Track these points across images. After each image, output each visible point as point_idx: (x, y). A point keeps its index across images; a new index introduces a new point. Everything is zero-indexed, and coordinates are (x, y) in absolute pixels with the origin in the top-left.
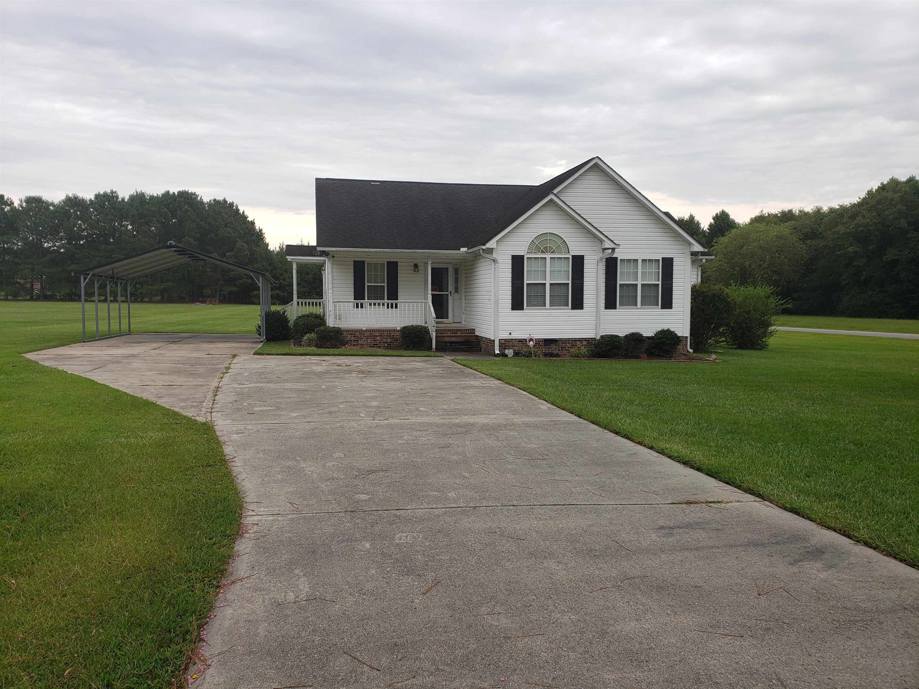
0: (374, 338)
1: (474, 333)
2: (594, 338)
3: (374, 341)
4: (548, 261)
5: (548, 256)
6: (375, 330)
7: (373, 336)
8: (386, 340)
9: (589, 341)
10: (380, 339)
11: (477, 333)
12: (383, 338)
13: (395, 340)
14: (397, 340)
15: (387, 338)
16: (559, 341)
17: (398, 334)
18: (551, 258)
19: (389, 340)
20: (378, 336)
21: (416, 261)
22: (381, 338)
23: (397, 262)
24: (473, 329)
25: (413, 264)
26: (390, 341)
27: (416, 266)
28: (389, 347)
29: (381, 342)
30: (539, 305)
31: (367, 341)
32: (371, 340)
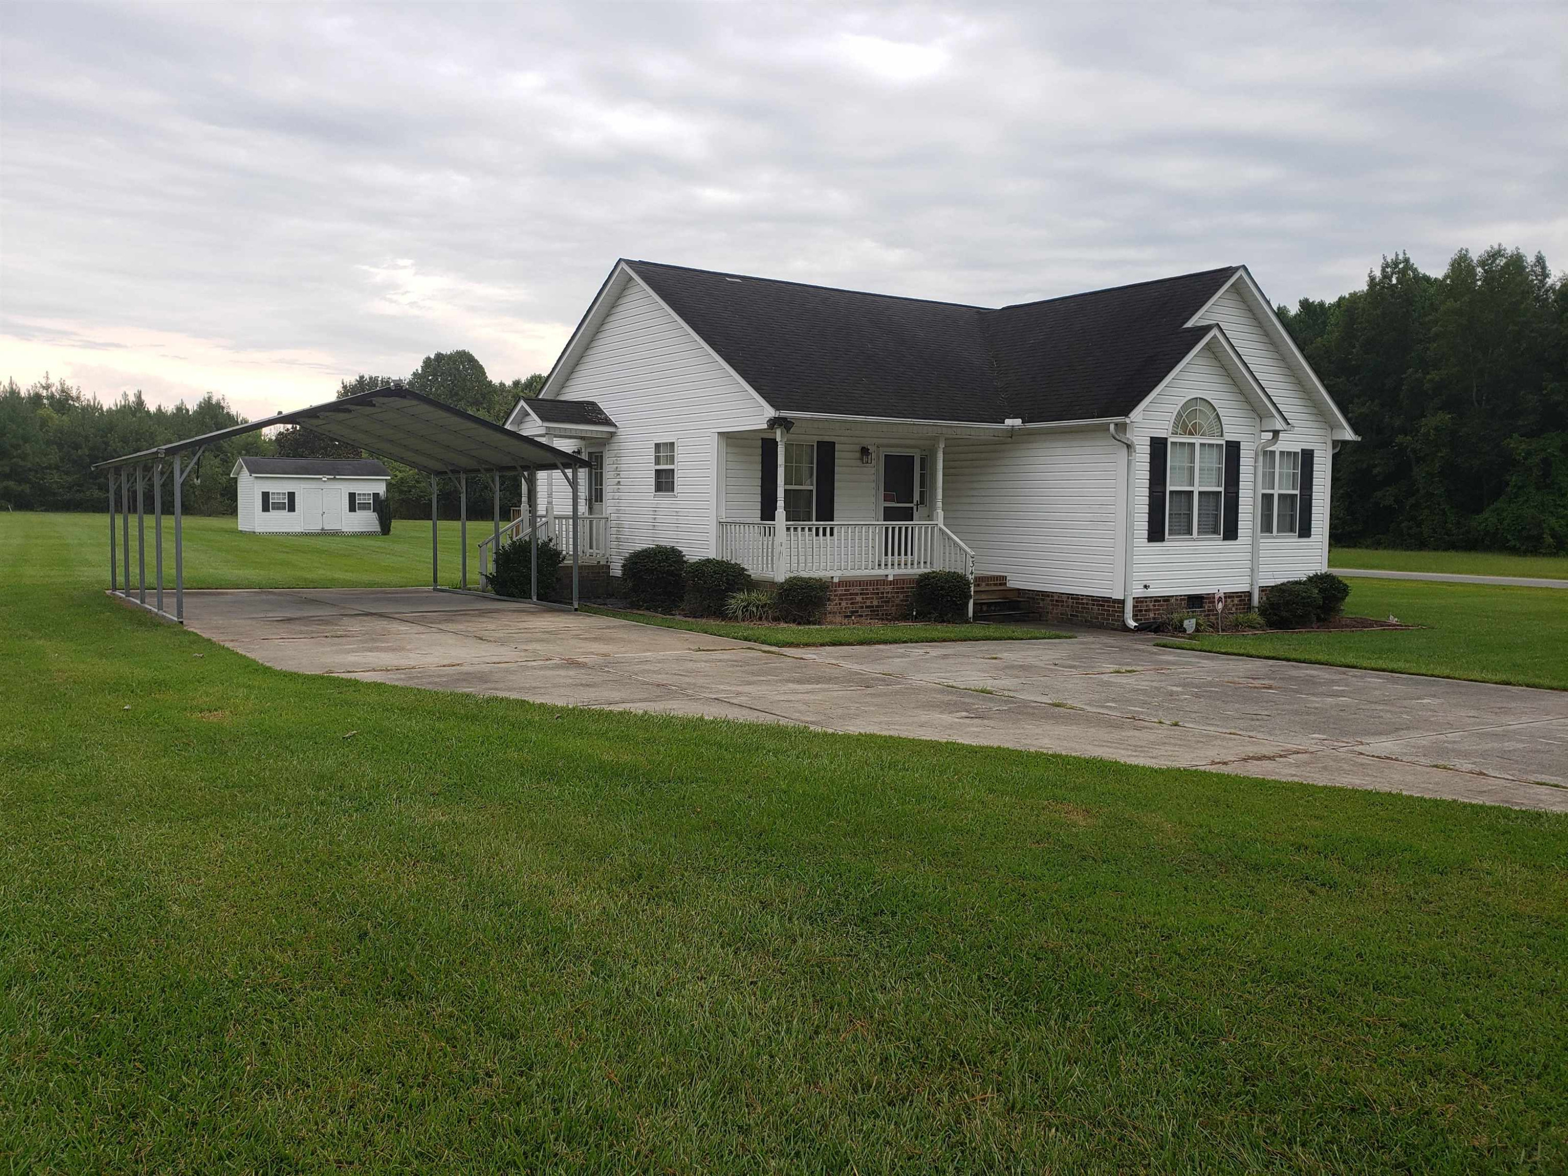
0: (852, 599)
1: (1006, 583)
2: (1248, 592)
3: (851, 604)
4: (1197, 447)
5: (1197, 440)
6: (853, 582)
7: (851, 594)
8: (872, 602)
9: (1241, 596)
10: (860, 600)
11: (1011, 584)
12: (867, 598)
13: (886, 602)
14: (888, 602)
15: (872, 598)
16: (1207, 598)
17: (889, 588)
18: (1201, 444)
19: (875, 603)
20: (857, 594)
21: (866, 442)
22: (863, 599)
23: (834, 443)
24: (1003, 577)
25: (858, 448)
26: (877, 604)
27: (865, 451)
28: (875, 613)
29: (862, 607)
30: (1182, 532)
31: (840, 604)
32: (847, 604)
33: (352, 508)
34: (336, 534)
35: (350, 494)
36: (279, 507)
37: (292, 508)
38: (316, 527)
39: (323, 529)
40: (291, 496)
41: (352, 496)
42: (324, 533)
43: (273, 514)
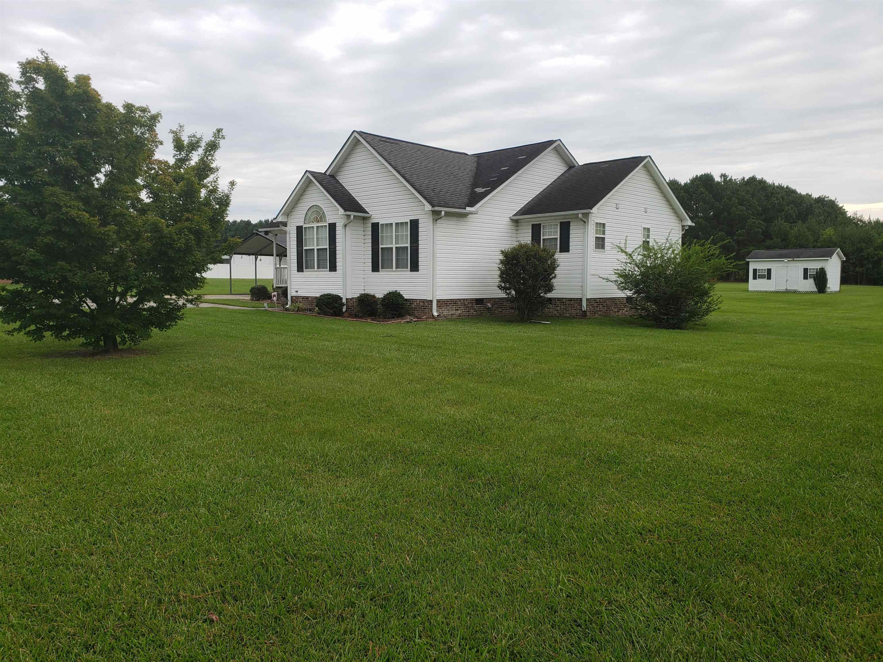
4: (315, 229)
5: (315, 225)
18: (317, 227)
30: (312, 268)
33: (805, 278)
34: (795, 292)
35: (804, 269)
36: (762, 277)
37: (769, 278)
38: (782, 288)
39: (786, 289)
40: (769, 271)
41: (806, 270)
42: (787, 292)
43: (759, 281)
